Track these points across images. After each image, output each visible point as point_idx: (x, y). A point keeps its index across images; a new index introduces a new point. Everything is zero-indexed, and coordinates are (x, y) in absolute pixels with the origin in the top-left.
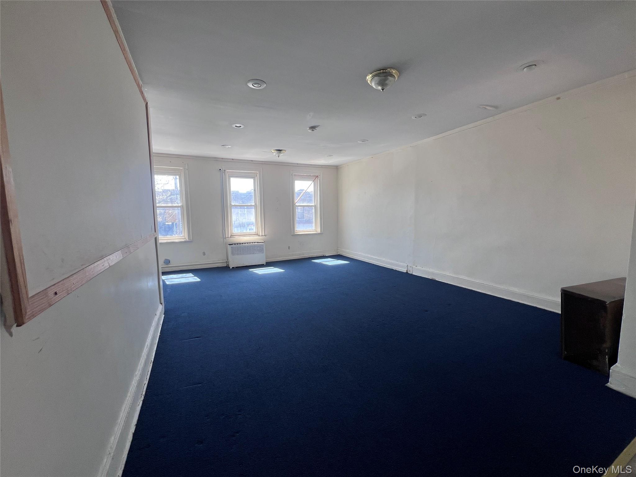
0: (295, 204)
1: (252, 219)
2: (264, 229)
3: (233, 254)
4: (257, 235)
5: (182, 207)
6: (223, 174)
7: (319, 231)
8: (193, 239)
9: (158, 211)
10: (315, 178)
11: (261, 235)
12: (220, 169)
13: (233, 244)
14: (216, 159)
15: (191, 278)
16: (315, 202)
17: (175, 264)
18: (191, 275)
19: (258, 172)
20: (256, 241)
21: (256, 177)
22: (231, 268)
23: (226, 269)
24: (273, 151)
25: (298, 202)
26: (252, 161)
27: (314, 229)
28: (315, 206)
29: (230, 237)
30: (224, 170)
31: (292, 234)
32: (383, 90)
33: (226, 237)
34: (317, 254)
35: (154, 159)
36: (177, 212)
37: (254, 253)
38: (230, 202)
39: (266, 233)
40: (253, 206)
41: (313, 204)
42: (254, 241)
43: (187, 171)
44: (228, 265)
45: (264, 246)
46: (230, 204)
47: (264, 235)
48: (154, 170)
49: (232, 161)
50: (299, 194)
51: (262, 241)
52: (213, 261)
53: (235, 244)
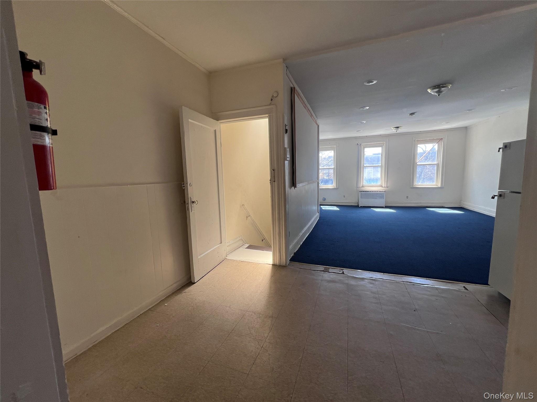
0: (416, 163)
1: (379, 175)
2: (386, 182)
3: (361, 197)
4: (381, 186)
5: (334, 169)
6: (360, 146)
7: (439, 185)
8: (338, 187)
9: (320, 171)
10: (439, 140)
11: (384, 187)
12: (358, 144)
13: (362, 192)
14: (356, 138)
15: (335, 208)
16: (437, 160)
17: (329, 200)
18: (335, 207)
19: (385, 142)
20: (379, 190)
21: (383, 146)
22: (360, 206)
23: (357, 207)
24: (392, 128)
25: (419, 161)
26: (381, 135)
27: (435, 183)
28: (438, 165)
29: (361, 187)
30: (361, 144)
31: (411, 187)
32: (439, 95)
33: (359, 187)
34: (435, 205)
35: (320, 143)
36: (332, 171)
37: (376, 199)
38: (363, 164)
39: (388, 185)
40: (379, 166)
41: (436, 163)
42: (377, 190)
43: (338, 147)
44: (358, 205)
45: (385, 194)
46: (363, 166)
47: (386, 187)
48: (320, 149)
49: (366, 137)
50: (421, 154)
51: (384, 191)
52: (349, 202)
53: (364, 191)
